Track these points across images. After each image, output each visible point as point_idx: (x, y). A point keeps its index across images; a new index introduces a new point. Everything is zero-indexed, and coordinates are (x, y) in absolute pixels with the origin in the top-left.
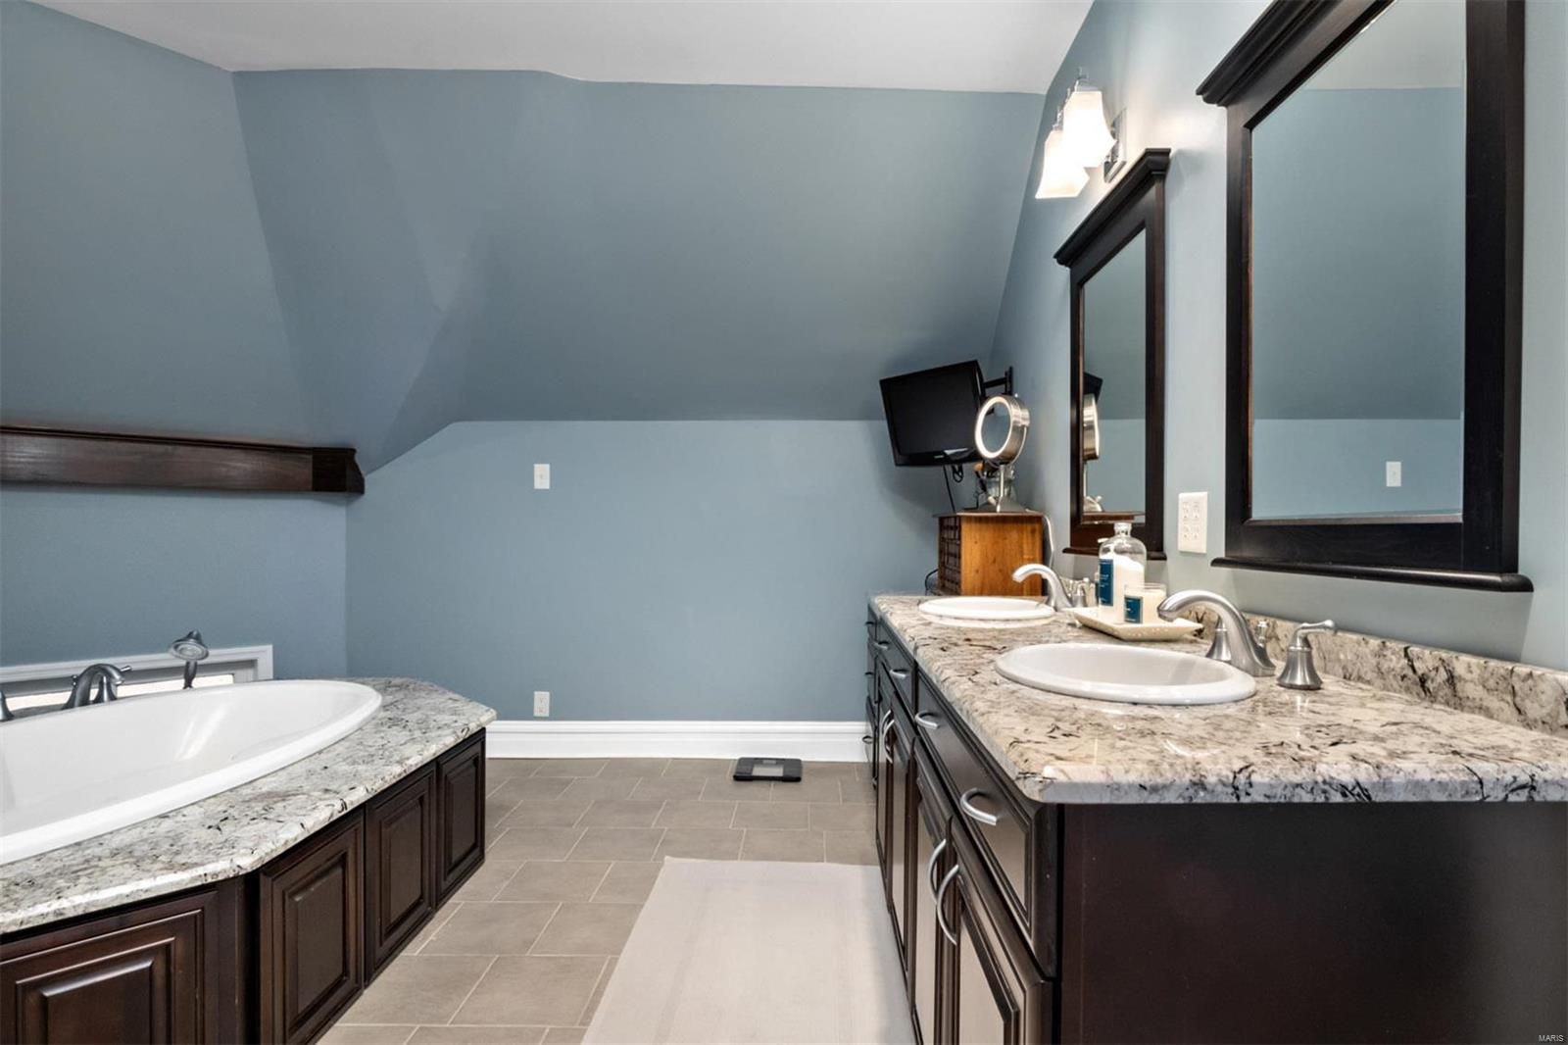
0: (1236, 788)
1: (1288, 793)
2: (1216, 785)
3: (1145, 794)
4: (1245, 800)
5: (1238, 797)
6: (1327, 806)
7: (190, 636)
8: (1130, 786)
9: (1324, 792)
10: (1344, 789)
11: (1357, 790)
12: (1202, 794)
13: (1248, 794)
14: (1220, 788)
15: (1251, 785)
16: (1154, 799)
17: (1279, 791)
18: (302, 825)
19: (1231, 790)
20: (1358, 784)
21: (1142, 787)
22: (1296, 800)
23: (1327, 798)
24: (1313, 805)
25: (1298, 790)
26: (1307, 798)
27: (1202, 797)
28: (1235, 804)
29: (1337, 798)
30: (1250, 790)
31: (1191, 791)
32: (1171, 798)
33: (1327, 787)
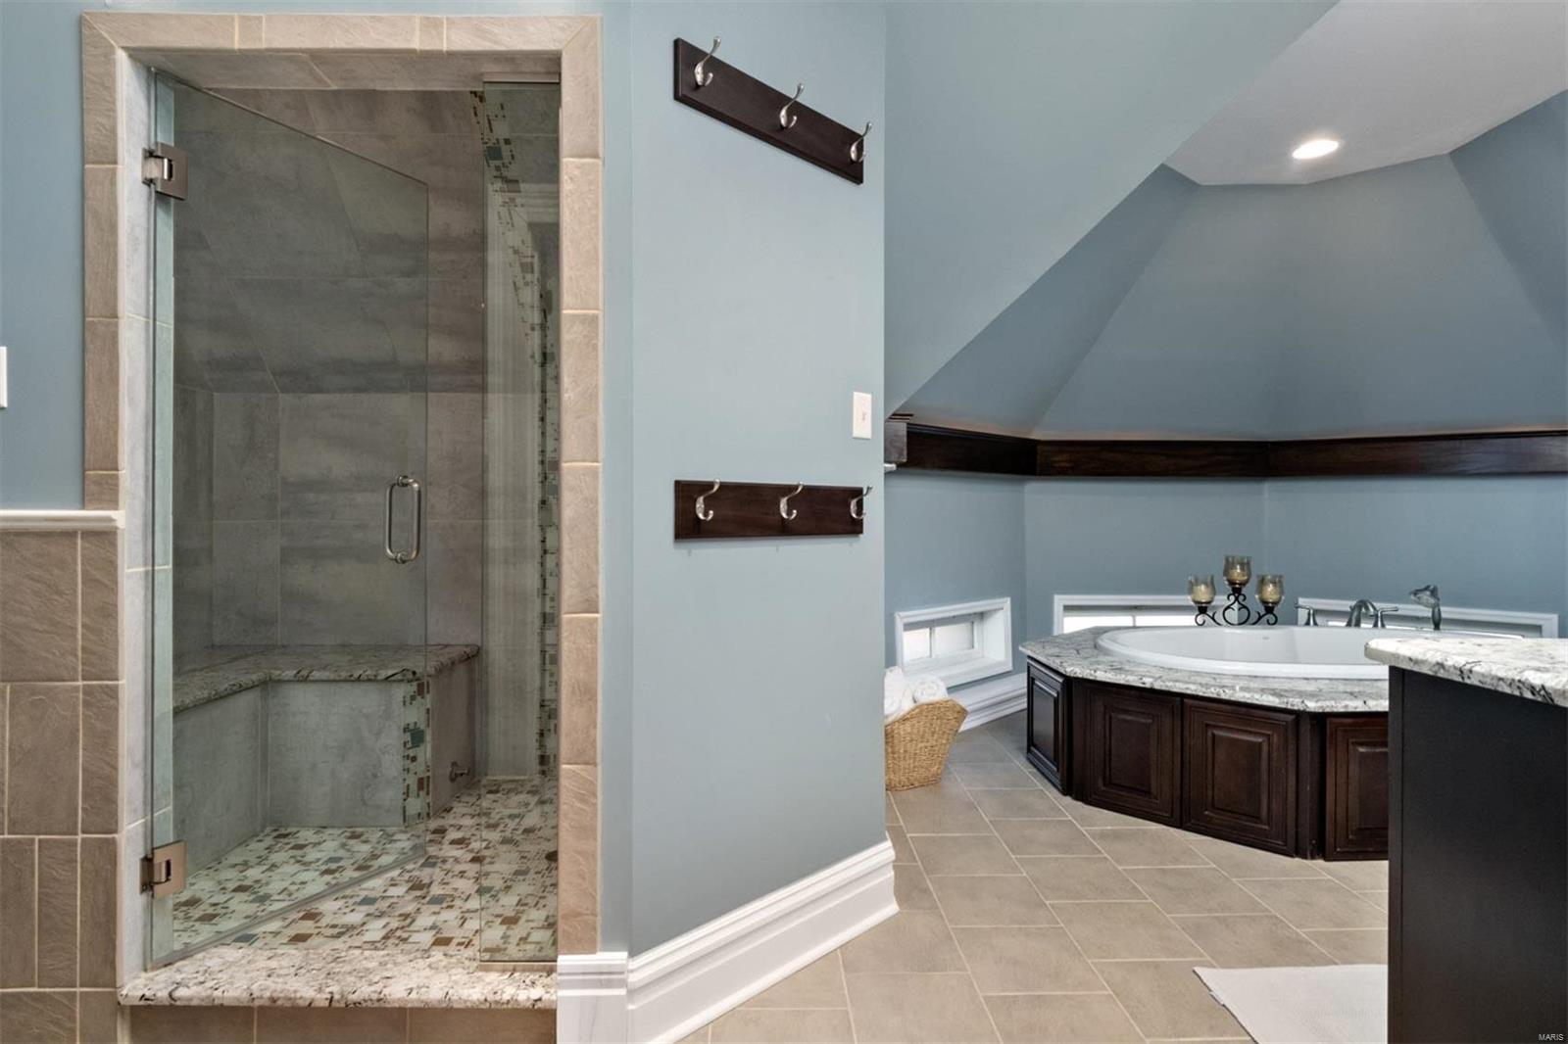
0: (1462, 672)
1: (1495, 682)
2: (1450, 667)
3: (1412, 664)
4: (1467, 681)
5: (1463, 678)
6: (1522, 699)
7: (1427, 588)
8: (1404, 657)
9: (1519, 688)
10: (1532, 689)
11: (1542, 692)
12: (1442, 671)
13: (1469, 678)
14: (1452, 670)
15: (1471, 671)
16: (1416, 669)
17: (1488, 680)
18: (1365, 702)
19: (1459, 673)
20: (1543, 687)
21: (1410, 659)
22: (1500, 689)
23: (1521, 693)
24: (1511, 697)
25: (1501, 682)
26: (1508, 690)
27: (1442, 674)
28: (1460, 683)
29: (1528, 695)
30: (1471, 676)
31: (1436, 668)
32: (1425, 670)
33: (1521, 685)
